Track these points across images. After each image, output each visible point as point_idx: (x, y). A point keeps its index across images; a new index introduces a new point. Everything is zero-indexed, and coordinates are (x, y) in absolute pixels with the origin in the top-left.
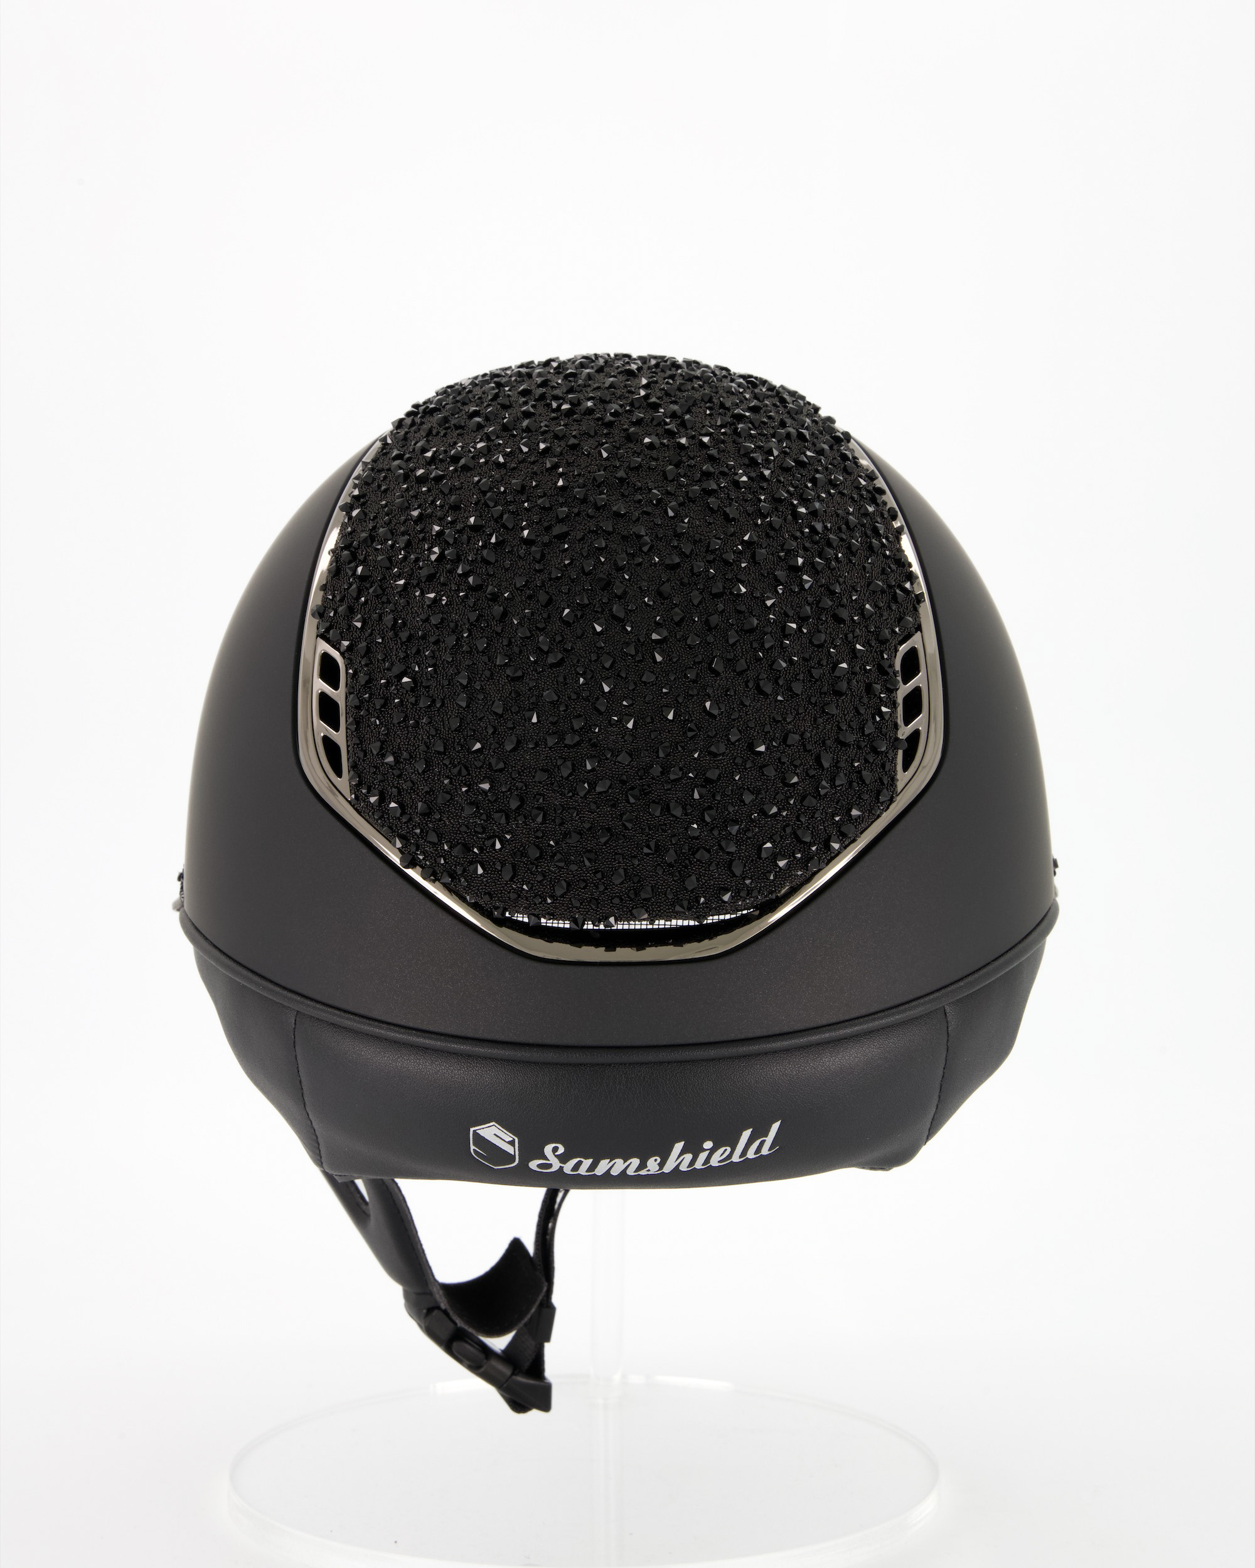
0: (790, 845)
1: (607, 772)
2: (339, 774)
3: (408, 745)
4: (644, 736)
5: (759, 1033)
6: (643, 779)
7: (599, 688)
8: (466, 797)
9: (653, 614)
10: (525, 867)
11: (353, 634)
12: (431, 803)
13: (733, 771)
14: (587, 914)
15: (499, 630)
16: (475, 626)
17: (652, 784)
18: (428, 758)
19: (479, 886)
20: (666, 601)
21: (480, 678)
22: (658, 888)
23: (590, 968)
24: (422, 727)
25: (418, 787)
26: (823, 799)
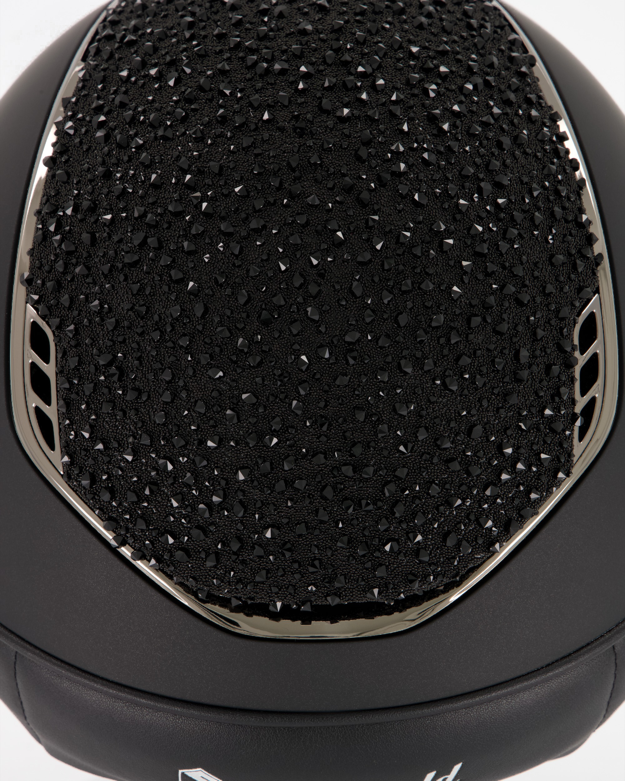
0: (473, 531)
1: (303, 471)
2: (52, 448)
3: (116, 433)
4: (338, 437)
5: (442, 695)
6: (337, 477)
7: (295, 389)
8: (172, 488)
9: (345, 313)
10: (227, 556)
11: (61, 311)
12: (139, 490)
13: (421, 467)
14: (285, 598)
15: (200, 328)
16: (178, 320)
17: (345, 482)
18: (136, 448)
19: (185, 571)
20: (358, 300)
21: (183, 374)
22: (351, 576)
23: (288, 645)
24: (129, 417)
25: (127, 474)
26: (504, 486)
